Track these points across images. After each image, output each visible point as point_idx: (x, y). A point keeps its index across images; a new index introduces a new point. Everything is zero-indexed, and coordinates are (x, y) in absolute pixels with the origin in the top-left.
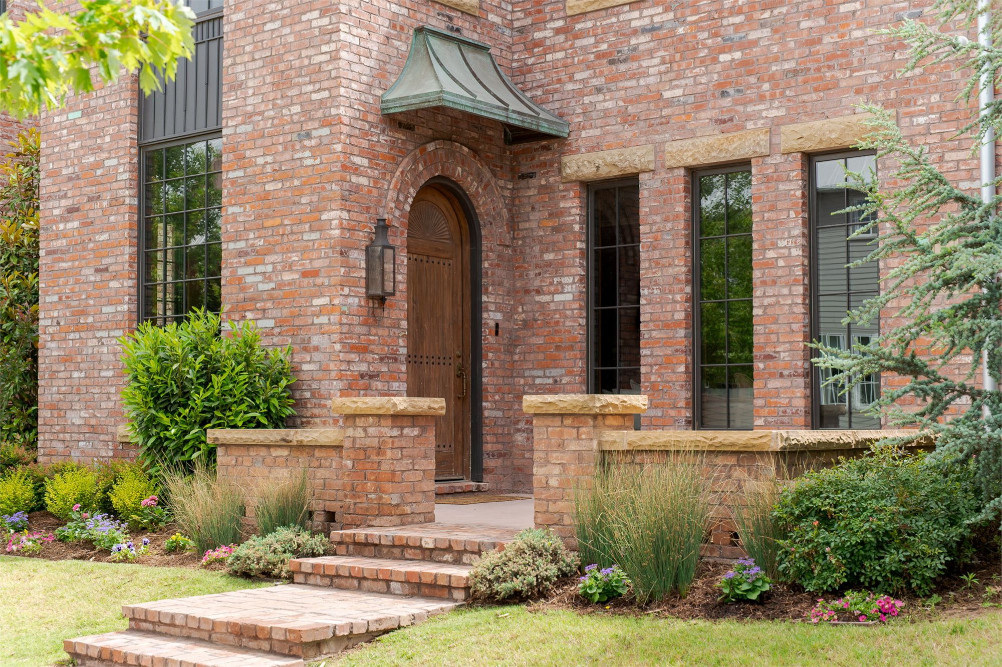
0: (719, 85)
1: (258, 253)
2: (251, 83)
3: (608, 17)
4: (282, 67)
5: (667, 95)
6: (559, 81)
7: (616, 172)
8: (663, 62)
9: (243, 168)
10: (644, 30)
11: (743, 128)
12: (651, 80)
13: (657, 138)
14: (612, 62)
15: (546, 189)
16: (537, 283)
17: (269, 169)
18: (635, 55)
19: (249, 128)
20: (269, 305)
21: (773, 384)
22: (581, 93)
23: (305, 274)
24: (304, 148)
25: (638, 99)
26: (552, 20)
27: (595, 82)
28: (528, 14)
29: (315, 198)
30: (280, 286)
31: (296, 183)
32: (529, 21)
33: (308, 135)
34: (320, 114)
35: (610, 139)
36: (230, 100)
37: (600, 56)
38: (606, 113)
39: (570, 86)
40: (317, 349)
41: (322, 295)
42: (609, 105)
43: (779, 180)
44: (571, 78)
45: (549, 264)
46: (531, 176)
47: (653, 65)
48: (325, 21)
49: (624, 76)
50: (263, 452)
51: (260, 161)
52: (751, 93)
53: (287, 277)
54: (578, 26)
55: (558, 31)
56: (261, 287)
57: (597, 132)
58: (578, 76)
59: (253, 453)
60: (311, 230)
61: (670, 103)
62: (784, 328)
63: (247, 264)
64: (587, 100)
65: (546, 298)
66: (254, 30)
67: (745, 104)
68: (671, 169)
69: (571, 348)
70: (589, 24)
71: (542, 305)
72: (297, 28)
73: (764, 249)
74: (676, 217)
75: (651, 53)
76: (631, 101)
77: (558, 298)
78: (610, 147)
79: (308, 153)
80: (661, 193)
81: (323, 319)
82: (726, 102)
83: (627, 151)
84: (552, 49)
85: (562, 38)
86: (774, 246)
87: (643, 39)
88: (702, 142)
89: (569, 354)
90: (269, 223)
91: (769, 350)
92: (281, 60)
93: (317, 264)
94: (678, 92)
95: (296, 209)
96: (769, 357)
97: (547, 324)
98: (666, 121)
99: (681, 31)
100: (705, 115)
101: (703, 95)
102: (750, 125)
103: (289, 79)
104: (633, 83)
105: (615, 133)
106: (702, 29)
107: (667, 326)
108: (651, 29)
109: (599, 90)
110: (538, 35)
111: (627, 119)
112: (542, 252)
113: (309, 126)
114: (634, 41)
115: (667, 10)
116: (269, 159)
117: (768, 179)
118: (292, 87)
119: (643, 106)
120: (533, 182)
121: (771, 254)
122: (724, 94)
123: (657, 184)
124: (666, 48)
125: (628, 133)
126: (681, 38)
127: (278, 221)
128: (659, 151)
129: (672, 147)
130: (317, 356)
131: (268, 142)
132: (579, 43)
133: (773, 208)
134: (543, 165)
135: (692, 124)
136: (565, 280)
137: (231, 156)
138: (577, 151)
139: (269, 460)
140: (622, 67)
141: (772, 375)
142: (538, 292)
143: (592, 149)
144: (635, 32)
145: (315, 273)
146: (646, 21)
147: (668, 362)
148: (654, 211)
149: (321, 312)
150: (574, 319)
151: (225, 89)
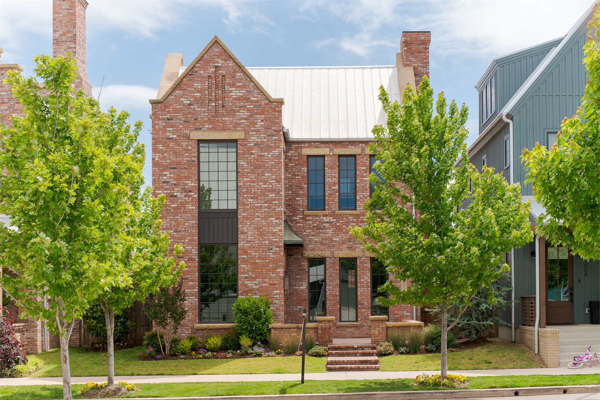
0: (349, 239)
1: (253, 278)
2: (249, 233)
3: (316, 217)
4: (261, 230)
5: (334, 239)
6: (301, 231)
7: (319, 257)
8: (333, 231)
9: (247, 255)
10: (327, 222)
11: (355, 250)
12: (330, 235)
13: (331, 250)
14: (318, 229)
15: (298, 259)
16: (294, 283)
17: (257, 256)
18: (325, 228)
19: (249, 245)
20: (257, 292)
21: (363, 310)
22: (308, 236)
23: (270, 284)
24: (270, 252)
25: (326, 239)
26: (299, 215)
27: (312, 233)
28: (291, 212)
29: (274, 265)
30: (262, 287)
31: (267, 261)
32: (291, 214)
33: (271, 249)
34: (276, 244)
35: (317, 248)
36: (241, 236)
37: (314, 227)
38: (316, 242)
39: (305, 233)
40: (275, 304)
41: (277, 290)
42: (317, 240)
43: (365, 263)
44: (305, 231)
45: (298, 279)
46: (292, 255)
47: (330, 231)
48: (277, 221)
49: (322, 233)
50: (288, 330)
51: (254, 254)
52: (357, 242)
53: (264, 285)
54: (307, 218)
55: (300, 218)
56: (254, 287)
57: (313, 246)
58: (307, 231)
59: (284, 330)
60: (273, 273)
61: (335, 241)
62: (366, 297)
63: (248, 281)
64: (310, 237)
65: (298, 288)
66: (251, 219)
67: (356, 244)
68: (335, 258)
69: (305, 301)
70: (311, 218)
71: (296, 289)
72: (267, 221)
73: (360, 279)
74: (337, 270)
75: (329, 228)
76: (323, 240)
77: (301, 288)
78: (317, 250)
79: (271, 254)
80: (332, 263)
81: (277, 296)
82: (351, 243)
83: (323, 252)
84: (299, 223)
85: (302, 220)
86: (363, 278)
87: (327, 224)
88: (345, 252)
89: (305, 302)
90: (256, 270)
91: (362, 302)
92: (261, 228)
93: (275, 282)
94: (338, 239)
95: (268, 268)
96: (362, 304)
97: (297, 294)
98: (334, 246)
99: (338, 224)
100: (345, 246)
101: (344, 241)
102: (357, 249)
103: (264, 233)
104: (324, 235)
105: (319, 247)
106: (344, 225)
107: (334, 296)
108: (330, 222)
109: (314, 235)
110: (294, 218)
111: (322, 244)
112: (296, 276)
113: (272, 247)
114: (324, 225)
115: (334, 218)
116: (257, 254)
117: (362, 263)
118: (265, 236)
119: (327, 241)
120: (292, 257)
121: (362, 280)
122: (350, 241)
123: (331, 261)
124: (334, 228)
125: (323, 247)
126: (338, 226)
127: (261, 270)
128: (332, 253)
129: (336, 253)
130: (275, 305)
131: (257, 249)
132: (307, 222)
133: (363, 269)
134: (296, 253)
135: (341, 247)
136: (303, 283)
137: (242, 251)
138: (307, 250)
139: (290, 332)
140: (321, 231)
141: (363, 308)
142: (295, 286)
143: (311, 250)
144: (325, 222)
145: (275, 284)
146: (328, 220)
147: (334, 305)
148: (330, 267)
149: (277, 294)
150: (306, 293)
151: (239, 233)
